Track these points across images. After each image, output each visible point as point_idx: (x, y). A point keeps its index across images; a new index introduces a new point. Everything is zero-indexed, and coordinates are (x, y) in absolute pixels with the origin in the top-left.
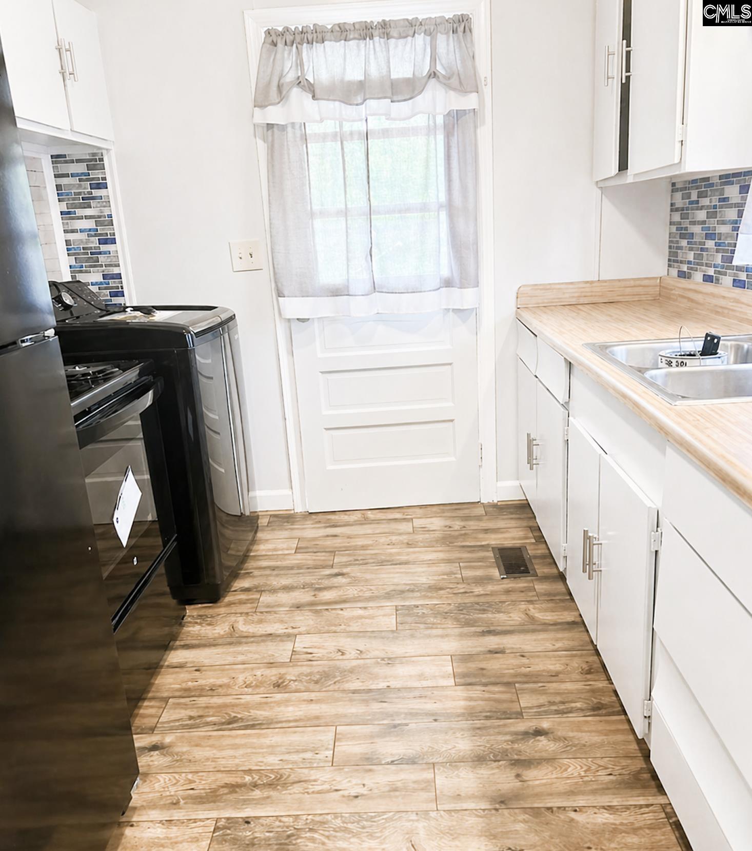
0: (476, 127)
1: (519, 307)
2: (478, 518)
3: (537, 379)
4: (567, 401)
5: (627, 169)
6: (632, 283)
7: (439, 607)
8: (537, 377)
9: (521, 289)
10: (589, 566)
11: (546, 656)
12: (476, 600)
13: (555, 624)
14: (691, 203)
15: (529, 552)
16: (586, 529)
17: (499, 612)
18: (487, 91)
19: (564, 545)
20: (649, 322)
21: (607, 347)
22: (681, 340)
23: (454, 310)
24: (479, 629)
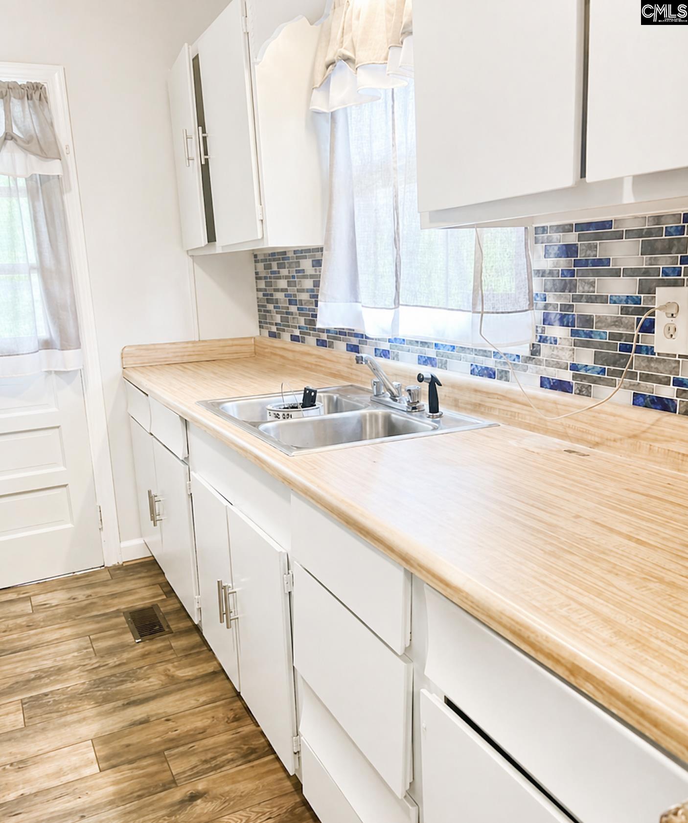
0: (62, 193)
1: (124, 367)
2: (104, 584)
3: (152, 436)
4: (187, 456)
5: (215, 241)
6: (230, 343)
7: (71, 690)
8: (152, 435)
9: (126, 349)
10: (225, 614)
11: (193, 714)
12: (113, 671)
13: (197, 678)
14: (273, 273)
15: (162, 609)
16: (219, 580)
17: (138, 679)
18: (70, 159)
19: (196, 597)
20: (251, 378)
21: (219, 404)
22: (284, 394)
23: (56, 372)
24: (120, 703)
